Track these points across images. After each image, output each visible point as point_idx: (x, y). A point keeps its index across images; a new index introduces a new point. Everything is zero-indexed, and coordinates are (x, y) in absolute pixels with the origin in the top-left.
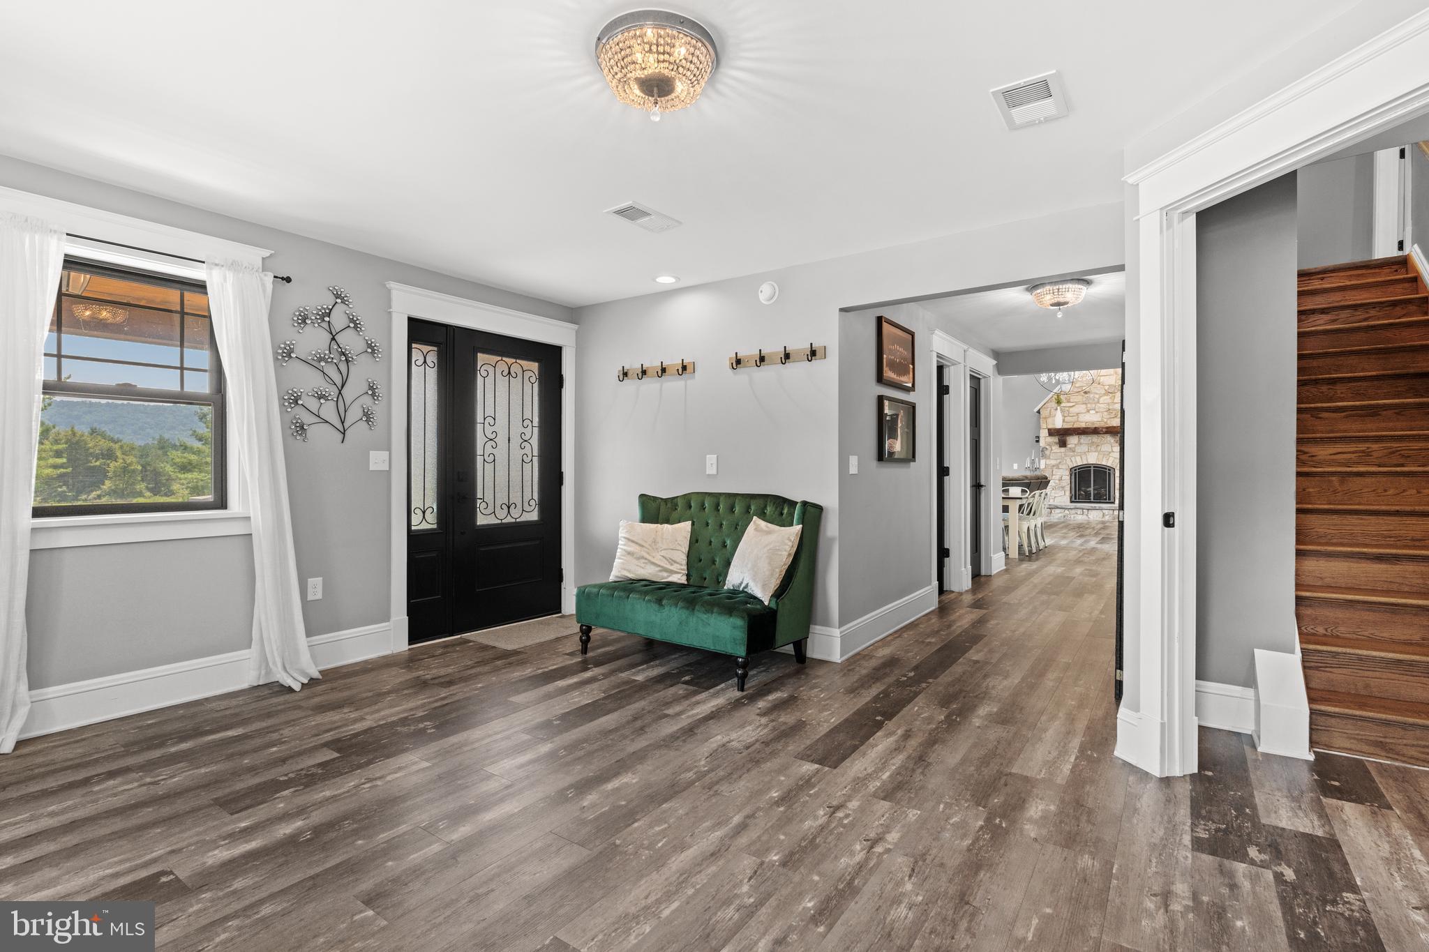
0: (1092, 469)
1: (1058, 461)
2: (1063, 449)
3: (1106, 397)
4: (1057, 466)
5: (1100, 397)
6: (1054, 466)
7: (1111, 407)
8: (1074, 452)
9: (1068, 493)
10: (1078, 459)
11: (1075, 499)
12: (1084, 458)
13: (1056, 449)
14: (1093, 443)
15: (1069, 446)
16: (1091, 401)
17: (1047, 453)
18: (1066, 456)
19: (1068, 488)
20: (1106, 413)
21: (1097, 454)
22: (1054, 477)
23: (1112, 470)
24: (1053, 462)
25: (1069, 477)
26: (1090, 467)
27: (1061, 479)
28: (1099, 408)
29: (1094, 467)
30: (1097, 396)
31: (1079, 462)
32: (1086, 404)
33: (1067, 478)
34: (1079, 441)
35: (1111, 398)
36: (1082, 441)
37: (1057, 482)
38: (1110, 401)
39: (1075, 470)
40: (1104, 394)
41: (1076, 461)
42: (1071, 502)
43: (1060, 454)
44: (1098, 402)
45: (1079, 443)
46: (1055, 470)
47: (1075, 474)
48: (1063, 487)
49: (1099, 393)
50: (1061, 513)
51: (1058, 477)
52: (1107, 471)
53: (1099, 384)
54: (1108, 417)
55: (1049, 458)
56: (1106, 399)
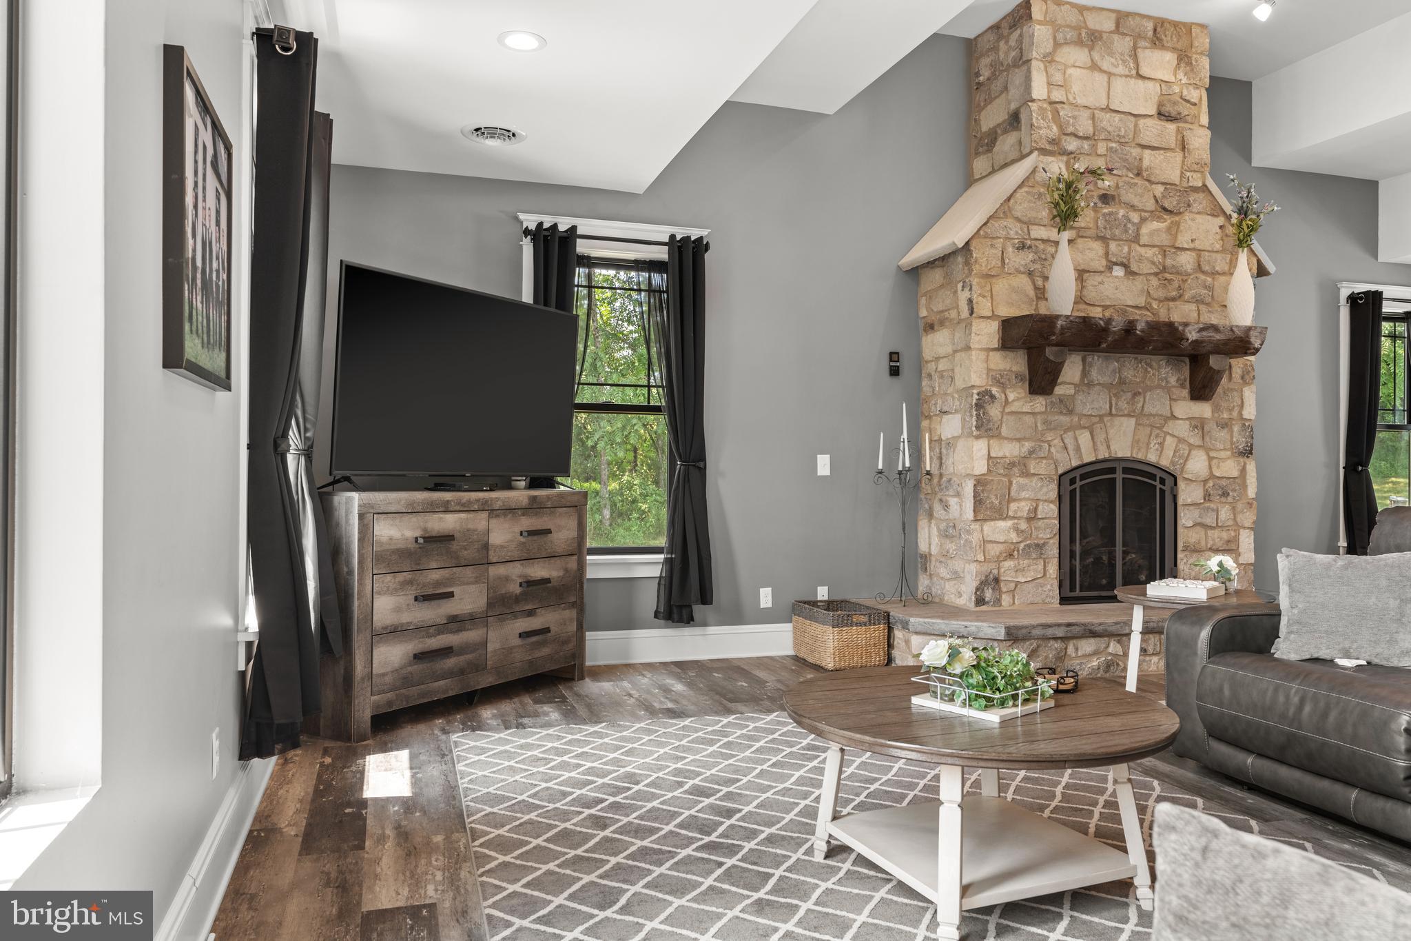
0: (1119, 476)
1: (1028, 445)
2: (1040, 403)
3: (1155, 225)
4: (1020, 466)
5: (1143, 220)
6: (1013, 464)
7: (1169, 262)
8: (1070, 412)
9: (1053, 570)
10: (1084, 438)
11: (1072, 589)
12: (1100, 437)
13: (1017, 397)
14: (1122, 382)
15: (1059, 390)
16: (1117, 232)
17: (994, 411)
18: (1049, 426)
19: (1053, 550)
20: (1154, 281)
21: (1133, 421)
22: (1013, 506)
23: (1169, 481)
24: (1008, 450)
25: (1053, 509)
26: (1113, 470)
27: (1032, 517)
28: (1141, 259)
29: (1126, 470)
30: (1135, 217)
31: (1086, 449)
32: (1103, 239)
33: (1050, 510)
34: (1085, 373)
35: (1169, 229)
36: (1094, 374)
37: (1023, 525)
38: (1164, 239)
39: (1073, 481)
40: (1154, 216)
41: (1078, 449)
42: (1064, 600)
43: (1029, 420)
44: (1136, 239)
45: (1086, 383)
46: (1018, 481)
47: (1073, 492)
48: (1040, 547)
49: (1141, 206)
50: (1096, 653)
51: (1024, 508)
52: (1157, 483)
53: (1138, 175)
54: (1161, 294)
55: (998, 436)
56: (1153, 229)
